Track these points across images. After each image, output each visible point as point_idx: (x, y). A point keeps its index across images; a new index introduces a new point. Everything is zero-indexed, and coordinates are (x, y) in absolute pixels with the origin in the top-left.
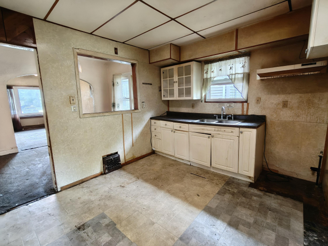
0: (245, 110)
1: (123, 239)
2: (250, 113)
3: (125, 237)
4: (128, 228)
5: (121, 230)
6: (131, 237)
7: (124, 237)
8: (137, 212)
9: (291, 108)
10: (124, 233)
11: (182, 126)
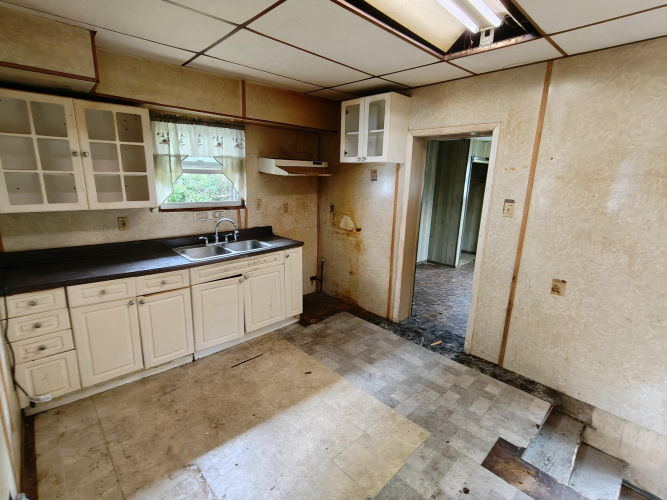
0: (243, 220)
1: (401, 480)
2: (250, 226)
3: (396, 476)
4: (377, 474)
5: (380, 486)
6: (396, 467)
7: (396, 478)
8: (335, 461)
9: (291, 213)
10: (388, 479)
11: (166, 279)
